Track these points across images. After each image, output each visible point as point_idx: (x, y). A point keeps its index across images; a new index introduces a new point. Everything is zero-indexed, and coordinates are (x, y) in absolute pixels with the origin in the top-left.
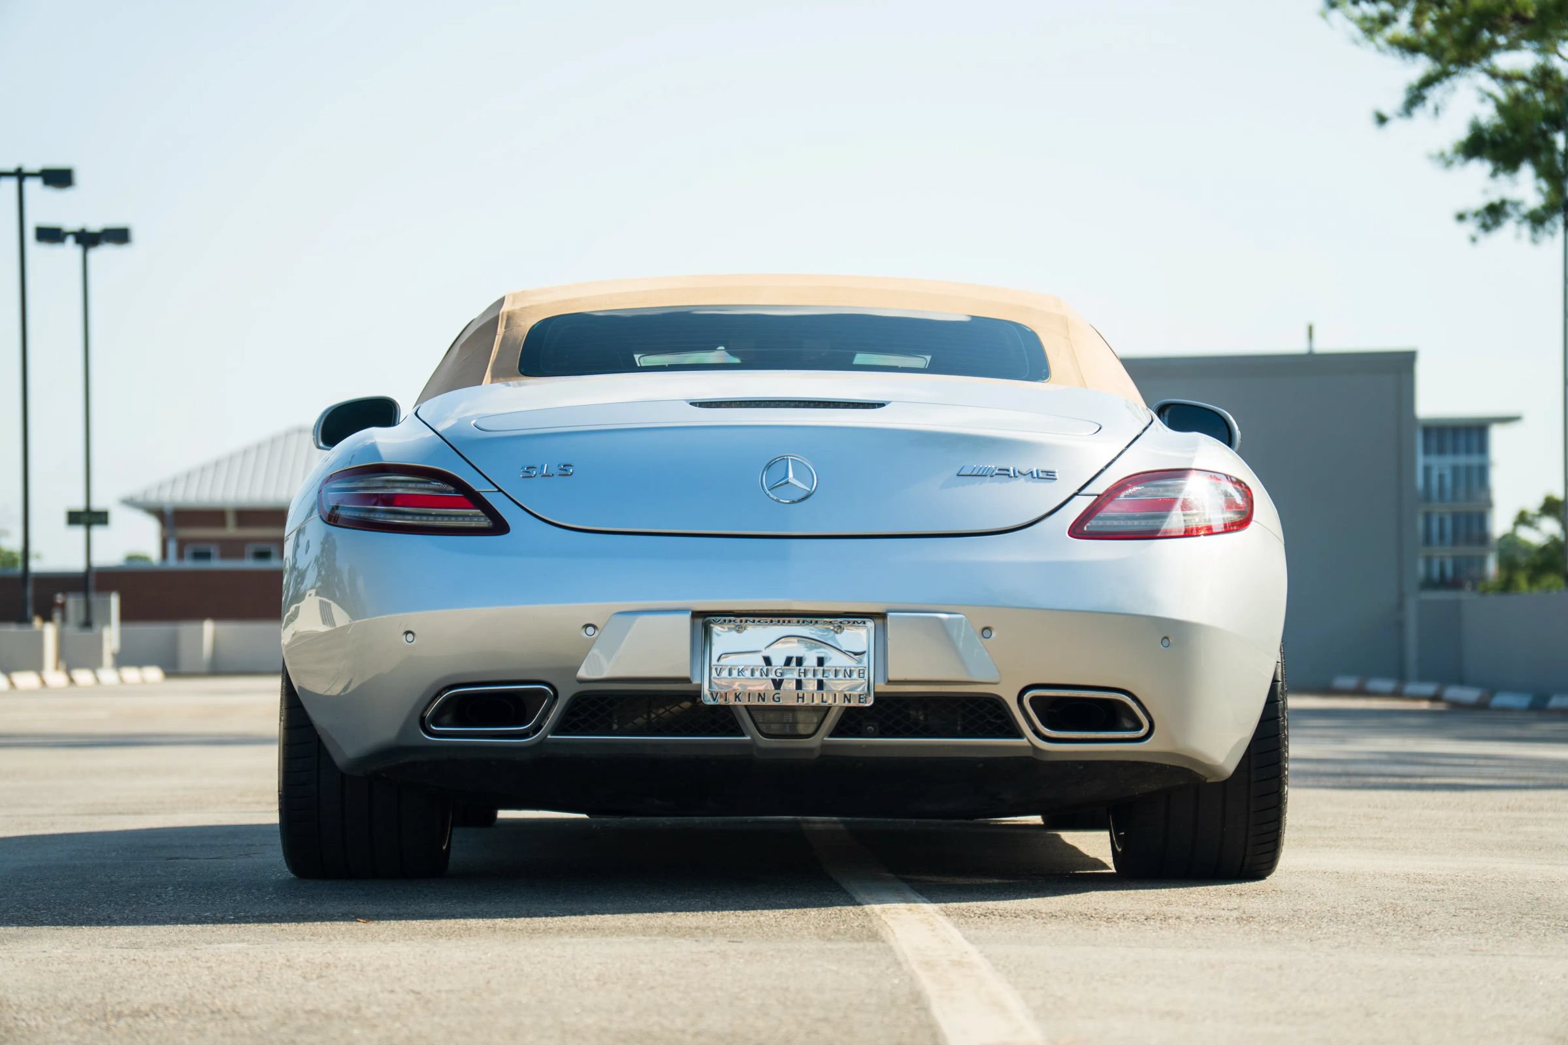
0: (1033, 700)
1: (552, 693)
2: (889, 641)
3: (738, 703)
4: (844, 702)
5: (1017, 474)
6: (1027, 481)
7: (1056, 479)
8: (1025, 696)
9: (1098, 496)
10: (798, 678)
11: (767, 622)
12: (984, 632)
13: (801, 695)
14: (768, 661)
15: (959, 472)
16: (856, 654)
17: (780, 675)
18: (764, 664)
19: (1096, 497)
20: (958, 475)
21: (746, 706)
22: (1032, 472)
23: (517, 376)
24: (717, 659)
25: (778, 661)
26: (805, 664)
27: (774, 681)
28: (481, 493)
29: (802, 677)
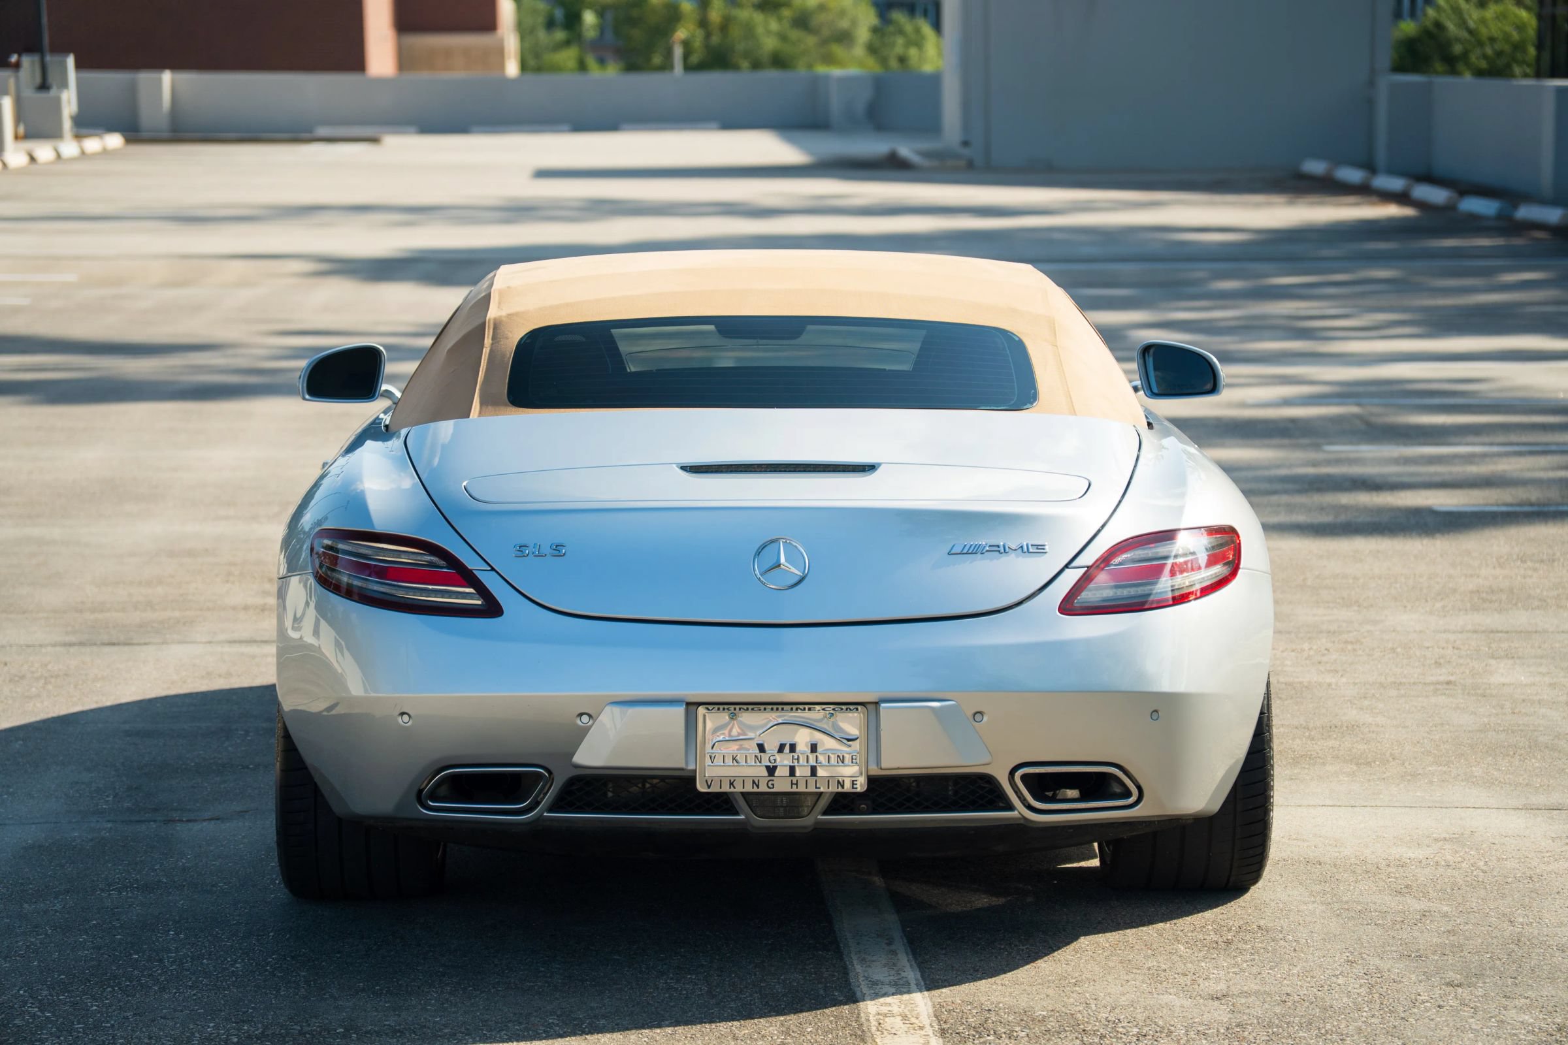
0: (1024, 778)
1: (547, 775)
2: (882, 732)
3: (732, 790)
4: (838, 788)
5: (1007, 550)
6: (1017, 556)
7: (1046, 553)
8: (1016, 774)
9: (1088, 567)
10: (792, 764)
11: (760, 710)
12: (976, 716)
13: (795, 782)
14: (761, 748)
15: (950, 552)
16: (849, 740)
17: (773, 761)
18: (758, 751)
19: (1086, 569)
20: (949, 554)
21: (742, 793)
22: (1022, 547)
23: (506, 405)
24: (711, 745)
25: (771, 746)
26: (798, 748)
27: (767, 767)
28: (474, 571)
29: (796, 763)
